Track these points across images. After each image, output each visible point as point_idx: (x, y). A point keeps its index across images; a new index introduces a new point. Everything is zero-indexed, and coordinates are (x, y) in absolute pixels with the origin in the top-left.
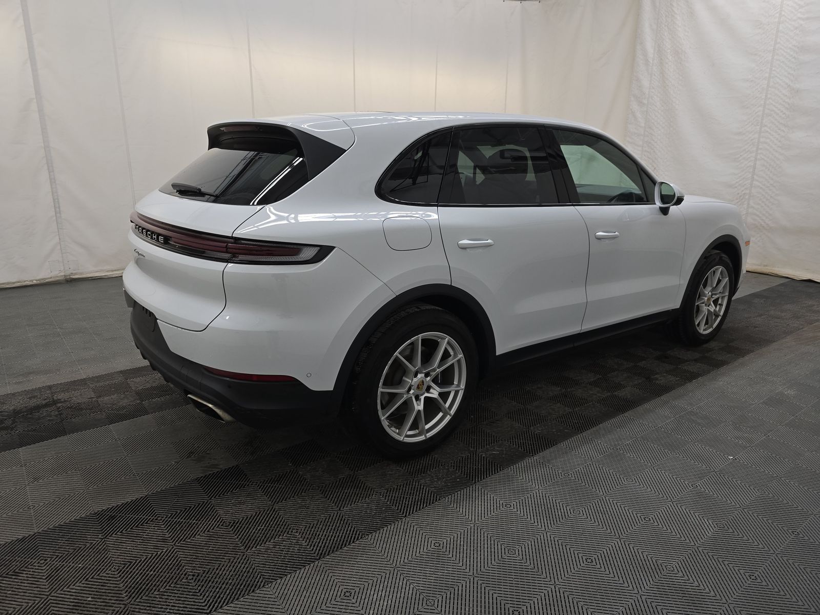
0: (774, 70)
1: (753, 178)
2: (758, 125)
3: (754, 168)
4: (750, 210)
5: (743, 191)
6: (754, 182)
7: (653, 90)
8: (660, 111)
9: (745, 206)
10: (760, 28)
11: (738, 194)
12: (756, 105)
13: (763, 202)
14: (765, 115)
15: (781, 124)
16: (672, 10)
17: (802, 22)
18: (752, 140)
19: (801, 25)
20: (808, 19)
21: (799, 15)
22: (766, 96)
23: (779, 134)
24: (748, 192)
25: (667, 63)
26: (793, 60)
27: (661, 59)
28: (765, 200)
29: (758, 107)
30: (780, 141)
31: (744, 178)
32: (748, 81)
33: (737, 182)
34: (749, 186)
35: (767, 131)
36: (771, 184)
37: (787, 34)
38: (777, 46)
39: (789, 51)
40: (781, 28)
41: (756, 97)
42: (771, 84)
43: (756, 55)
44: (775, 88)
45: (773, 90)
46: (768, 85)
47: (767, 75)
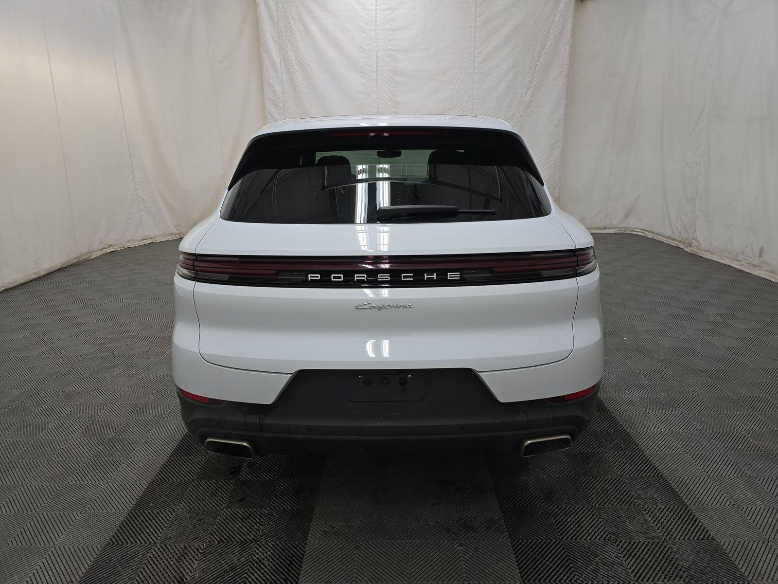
0: (380, 86)
7: (286, 95)
8: (296, 114)
10: (364, 53)
16: (290, 26)
17: (392, 52)
19: (392, 54)
20: (395, 50)
21: (389, 47)
22: (378, 105)
25: (294, 73)
26: (391, 80)
27: (289, 68)
32: (362, 93)
37: (384, 60)
38: (379, 68)
39: (387, 73)
40: (379, 55)
41: (371, 106)
42: (380, 97)
43: (365, 73)
44: (383, 100)
45: (382, 101)
46: (378, 98)
47: (375, 89)
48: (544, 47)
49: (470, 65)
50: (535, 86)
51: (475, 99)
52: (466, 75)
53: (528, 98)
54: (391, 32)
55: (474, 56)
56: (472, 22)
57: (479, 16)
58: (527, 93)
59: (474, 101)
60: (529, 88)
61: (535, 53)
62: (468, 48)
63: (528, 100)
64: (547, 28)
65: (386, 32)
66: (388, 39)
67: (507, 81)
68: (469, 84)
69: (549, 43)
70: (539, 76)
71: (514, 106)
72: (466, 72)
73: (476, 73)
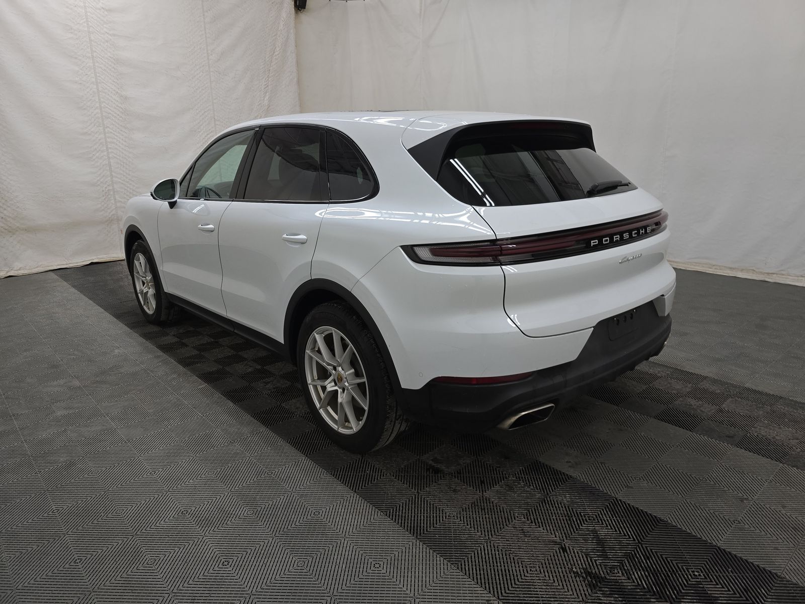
0: (99, 77)
1: (112, 175)
2: (101, 127)
3: (110, 165)
4: (119, 204)
5: (106, 188)
6: (114, 179)
9: (113, 201)
10: (71, 33)
11: (103, 191)
12: (92, 107)
13: (127, 195)
14: (104, 118)
15: (121, 126)
17: (110, 37)
18: (100, 140)
19: (111, 40)
20: (114, 35)
21: (105, 29)
22: (99, 99)
23: (122, 135)
24: (111, 188)
26: (113, 70)
28: (128, 194)
29: (95, 109)
30: (125, 141)
31: (104, 176)
32: (76, 83)
33: (98, 180)
34: (111, 182)
35: (111, 132)
36: (129, 179)
37: (100, 45)
38: (95, 54)
39: (106, 61)
40: (92, 38)
41: (91, 100)
42: (100, 89)
43: (76, 58)
44: (106, 93)
45: (104, 94)
46: (98, 90)
47: (94, 80)
48: (274, 52)
49: (204, 63)
50: (271, 91)
51: (215, 99)
52: (202, 73)
53: (266, 102)
54: (106, 13)
55: (208, 54)
56: (200, 16)
57: (207, 11)
58: (264, 97)
59: (215, 101)
60: (266, 92)
61: (267, 58)
62: (200, 44)
63: (266, 104)
64: (273, 35)
65: (98, 11)
66: (103, 21)
67: (244, 83)
68: (207, 83)
69: (278, 49)
70: (273, 81)
71: (255, 109)
72: (201, 69)
73: (212, 72)
